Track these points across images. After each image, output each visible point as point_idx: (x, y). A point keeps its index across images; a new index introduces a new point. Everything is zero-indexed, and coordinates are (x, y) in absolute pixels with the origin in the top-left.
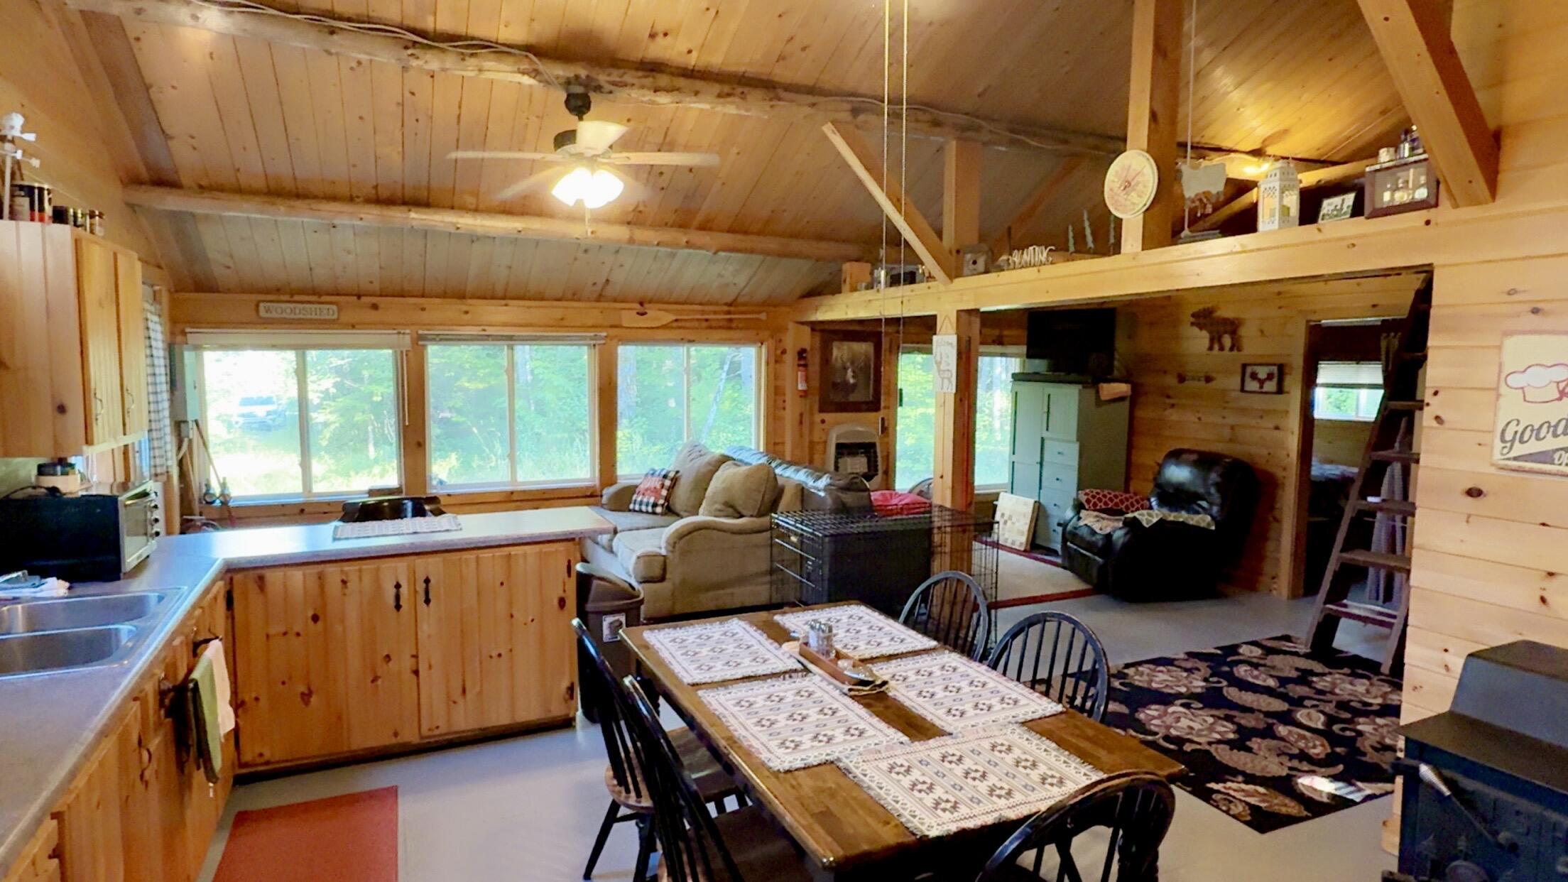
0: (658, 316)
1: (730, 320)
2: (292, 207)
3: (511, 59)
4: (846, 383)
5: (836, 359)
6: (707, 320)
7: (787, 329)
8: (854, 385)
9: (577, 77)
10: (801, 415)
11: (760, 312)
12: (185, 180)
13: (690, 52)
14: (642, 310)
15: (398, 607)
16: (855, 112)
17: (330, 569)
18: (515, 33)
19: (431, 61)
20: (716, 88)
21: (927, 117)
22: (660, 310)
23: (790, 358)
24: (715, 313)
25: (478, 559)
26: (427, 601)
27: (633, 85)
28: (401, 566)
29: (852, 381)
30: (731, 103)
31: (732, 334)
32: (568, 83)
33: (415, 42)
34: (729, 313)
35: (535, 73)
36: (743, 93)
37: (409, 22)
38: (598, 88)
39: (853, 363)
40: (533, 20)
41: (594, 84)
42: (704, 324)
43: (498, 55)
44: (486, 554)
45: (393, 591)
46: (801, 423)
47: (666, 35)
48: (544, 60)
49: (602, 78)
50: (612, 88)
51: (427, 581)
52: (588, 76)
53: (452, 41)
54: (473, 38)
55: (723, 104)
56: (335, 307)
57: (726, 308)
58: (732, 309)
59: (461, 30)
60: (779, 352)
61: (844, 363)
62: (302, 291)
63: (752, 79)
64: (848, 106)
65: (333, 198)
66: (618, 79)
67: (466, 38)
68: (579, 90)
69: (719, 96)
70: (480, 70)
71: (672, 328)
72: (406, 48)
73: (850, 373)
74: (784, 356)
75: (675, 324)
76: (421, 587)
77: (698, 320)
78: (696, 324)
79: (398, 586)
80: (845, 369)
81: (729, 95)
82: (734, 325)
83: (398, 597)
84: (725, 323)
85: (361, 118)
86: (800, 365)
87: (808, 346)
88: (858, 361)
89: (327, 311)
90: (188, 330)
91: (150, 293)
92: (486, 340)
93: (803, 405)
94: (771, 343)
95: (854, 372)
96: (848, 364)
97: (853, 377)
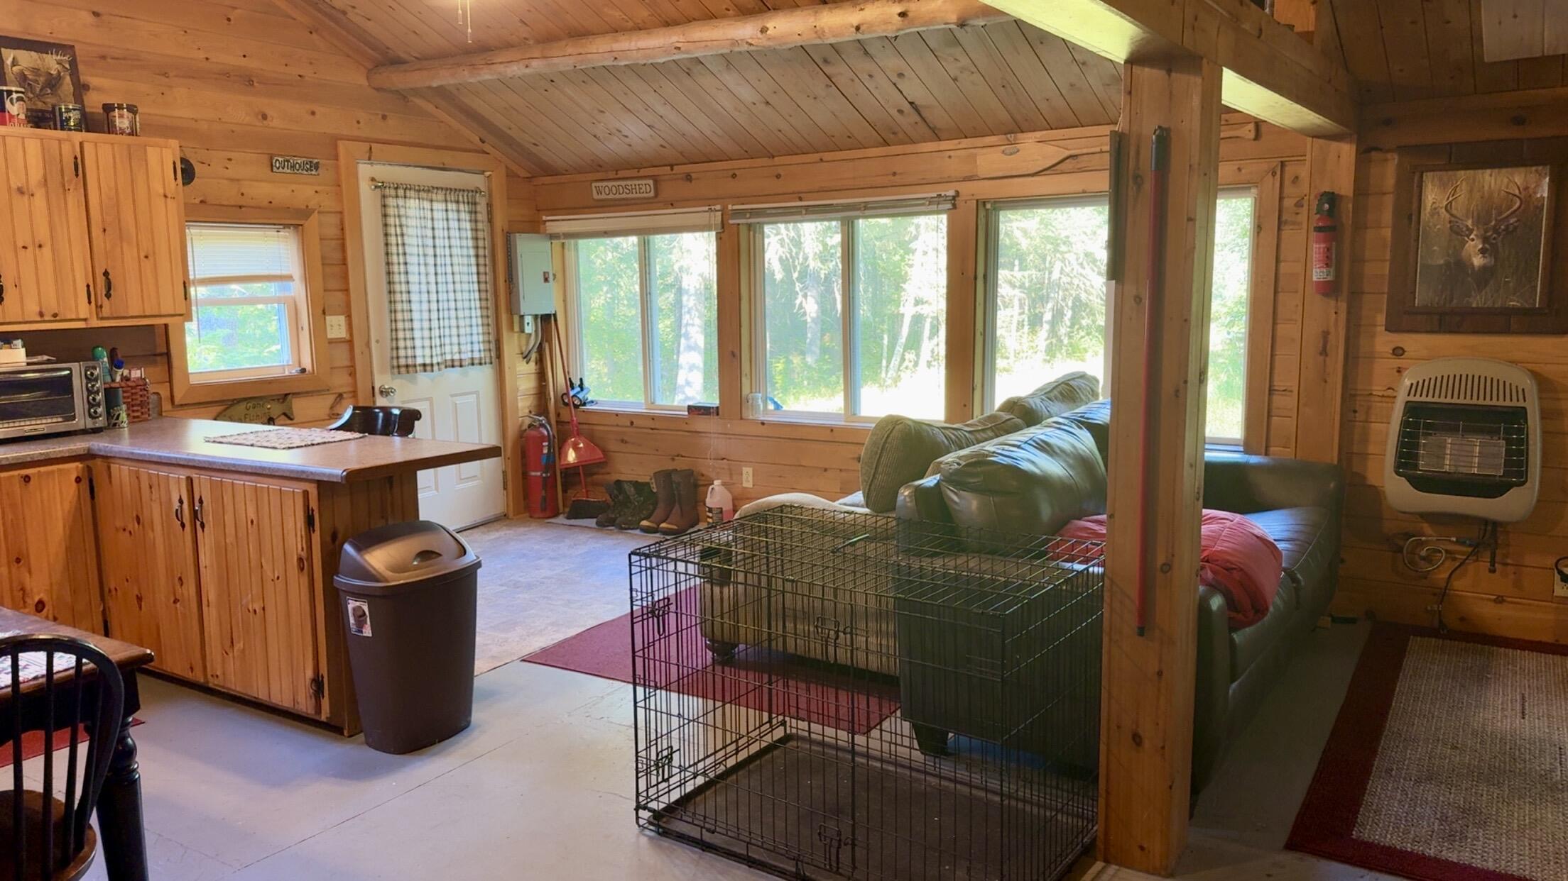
0: (1033, 151)
5: (1434, 213)
10: (1326, 334)
14: (1009, 147)
17: (142, 470)
22: (1040, 141)
23: (1308, 219)
25: (233, 486)
28: (182, 476)
44: (238, 482)
45: (178, 506)
46: (1324, 352)
51: (201, 501)
56: (651, 182)
60: (1288, 204)
74: (1299, 211)
75: (1065, 165)
76: (197, 506)
79: (181, 501)
83: (180, 512)
86: (1318, 229)
87: (1344, 185)
88: (1500, 213)
89: (645, 188)
90: (544, 218)
91: (477, 181)
92: (800, 213)
93: (1331, 314)
94: (1272, 184)
95: (1485, 240)
96: (1469, 223)
97: (1483, 251)
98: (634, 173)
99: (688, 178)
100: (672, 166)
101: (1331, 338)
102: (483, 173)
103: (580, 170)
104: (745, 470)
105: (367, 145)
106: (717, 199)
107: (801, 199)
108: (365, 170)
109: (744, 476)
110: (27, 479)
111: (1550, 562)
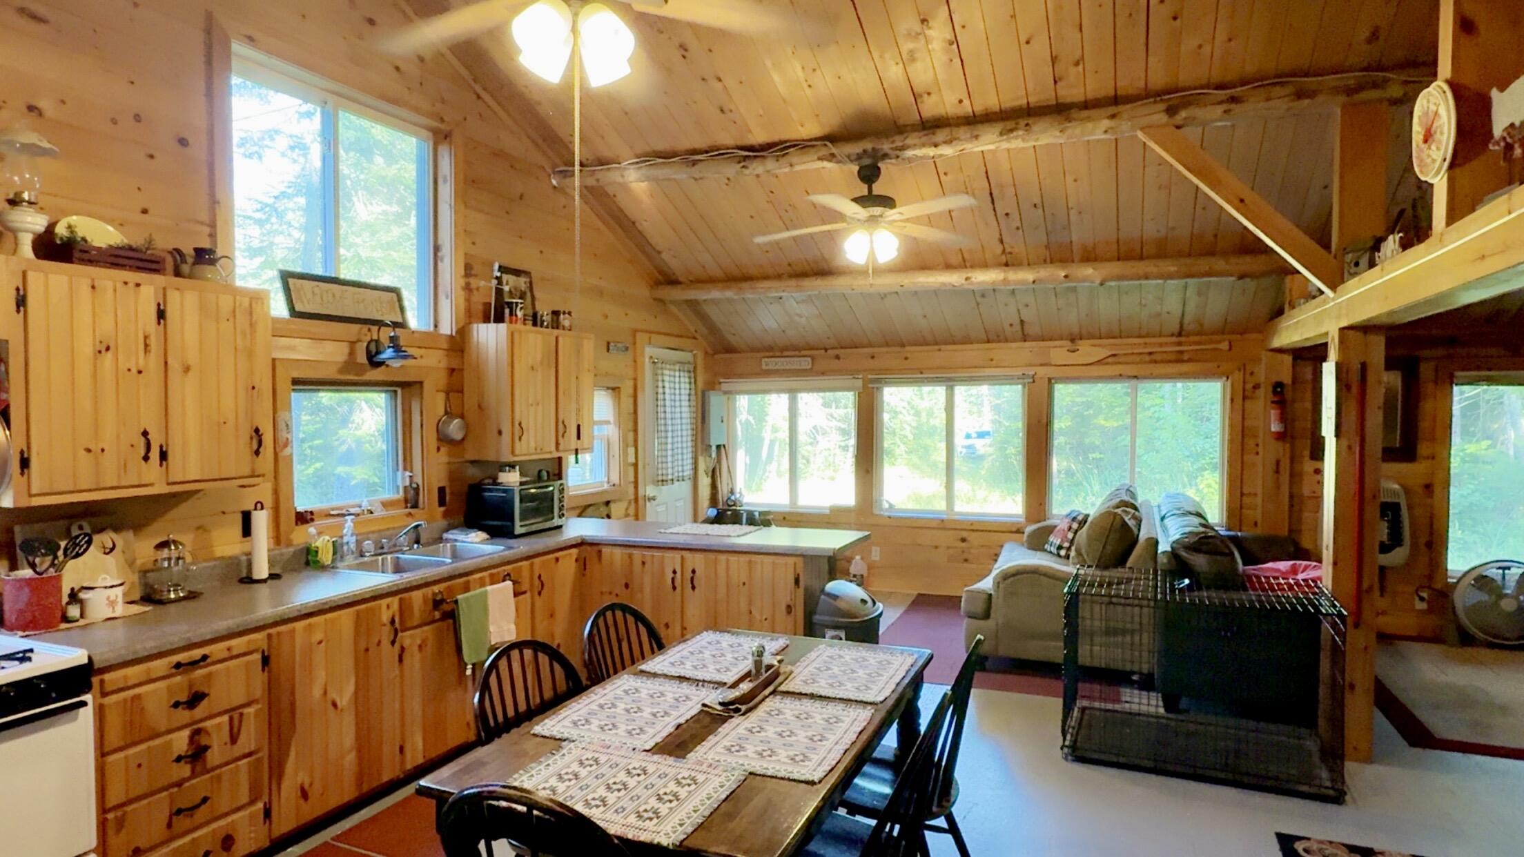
0: (1089, 351)
1: (1181, 352)
2: (740, 289)
3: (812, 150)
6: (1150, 353)
7: (1261, 360)
9: (865, 151)
10: (1278, 463)
11: (1219, 342)
12: (681, 279)
13: (961, 101)
14: (1073, 348)
15: (674, 588)
16: (1171, 111)
17: (636, 552)
18: (811, 130)
19: (757, 167)
20: (998, 127)
21: (1289, 90)
22: (1094, 346)
23: (1265, 396)
24: (1161, 345)
25: (728, 561)
26: (693, 588)
27: (915, 145)
28: (677, 555)
30: (1017, 137)
31: (1185, 367)
32: (859, 157)
33: (747, 156)
34: (1180, 344)
35: (831, 157)
36: (1027, 125)
37: (740, 143)
38: (885, 156)
40: (817, 115)
41: (879, 155)
42: (1147, 358)
43: (804, 150)
44: (733, 558)
45: (671, 575)
46: (1277, 471)
47: (929, 94)
48: (839, 144)
49: (886, 147)
50: (898, 153)
51: (694, 572)
52: (873, 149)
53: (771, 148)
54: (786, 142)
55: (1008, 140)
56: (809, 359)
57: (1174, 339)
58: (1182, 339)
59: (776, 138)
60: (1249, 386)
62: (786, 348)
63: (1040, 107)
64: (1162, 106)
65: (766, 278)
66: (901, 144)
67: (782, 142)
68: (867, 161)
69: (1001, 134)
70: (791, 165)
71: (1107, 364)
72: (739, 162)
74: (1257, 391)
75: (1110, 360)
76: (689, 575)
77: (1141, 354)
78: (1137, 359)
79: (675, 572)
81: (1011, 131)
82: (1186, 357)
83: (673, 580)
84: (1173, 357)
85: (752, 217)
86: (1273, 402)
87: (1287, 378)
89: (806, 363)
90: (721, 380)
91: (687, 356)
92: (923, 382)
93: (1280, 450)
94: (1238, 376)
98: (797, 353)
99: (838, 357)
100: (826, 350)
101: (1282, 464)
102: (691, 351)
103: (754, 350)
104: (874, 548)
105: (648, 335)
106: (858, 372)
107: (922, 373)
108: (649, 351)
109: (873, 553)
110: (557, 559)
111: (1411, 589)
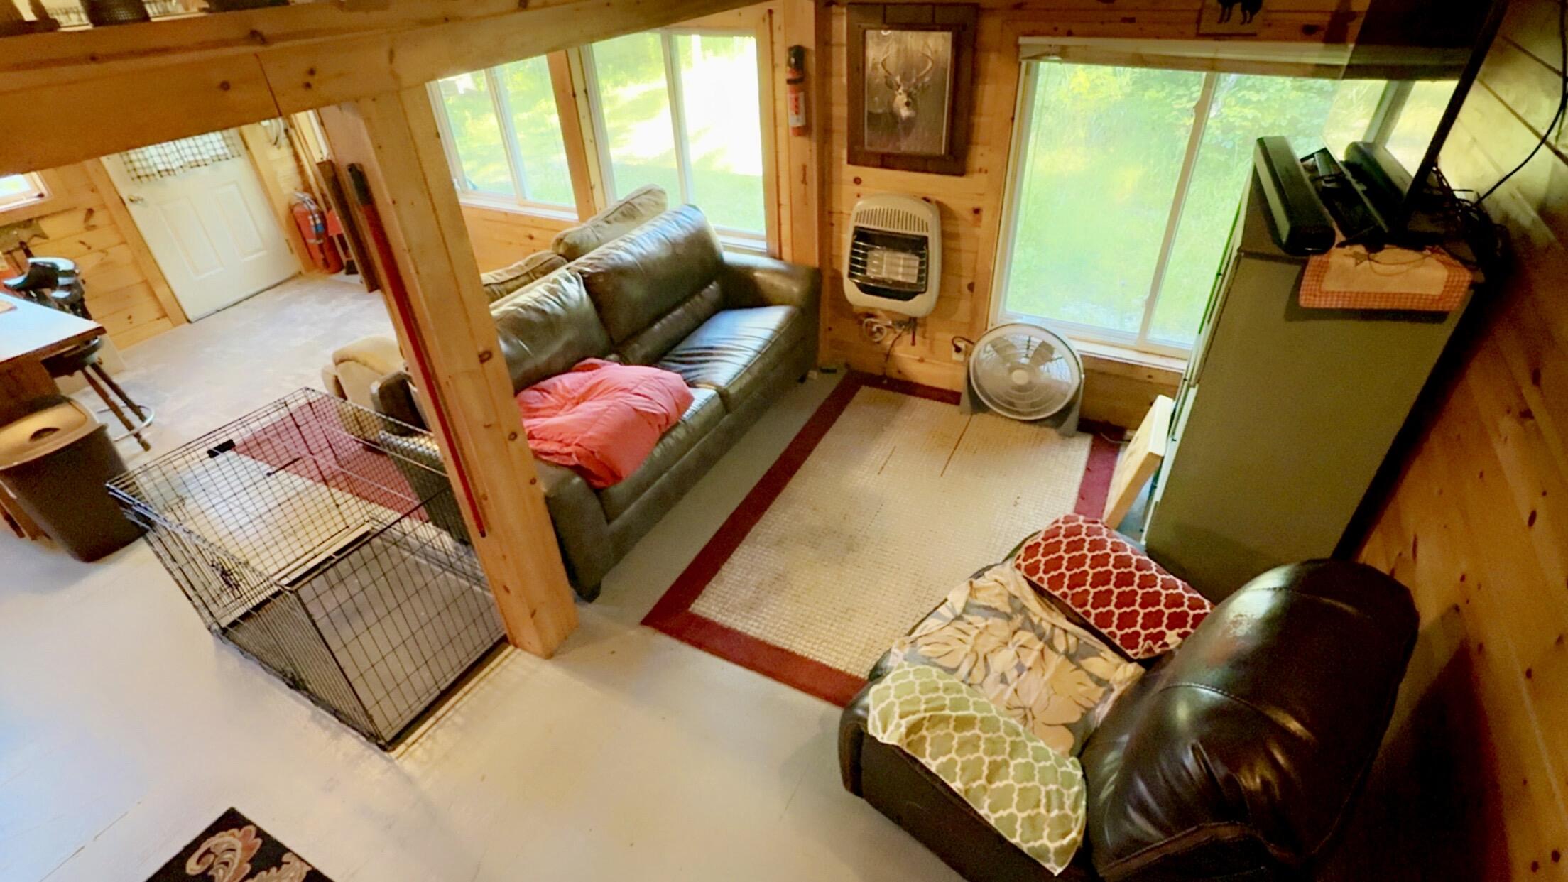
4: (894, 116)
5: (875, 67)
8: (909, 122)
29: (904, 112)
39: (905, 77)
60: (778, 49)
61: (888, 76)
73: (901, 99)
80: (890, 86)
86: (790, 82)
88: (918, 72)
93: (806, 149)
94: (764, 30)
95: (909, 95)
96: (898, 79)
97: (907, 104)
101: (809, 170)
